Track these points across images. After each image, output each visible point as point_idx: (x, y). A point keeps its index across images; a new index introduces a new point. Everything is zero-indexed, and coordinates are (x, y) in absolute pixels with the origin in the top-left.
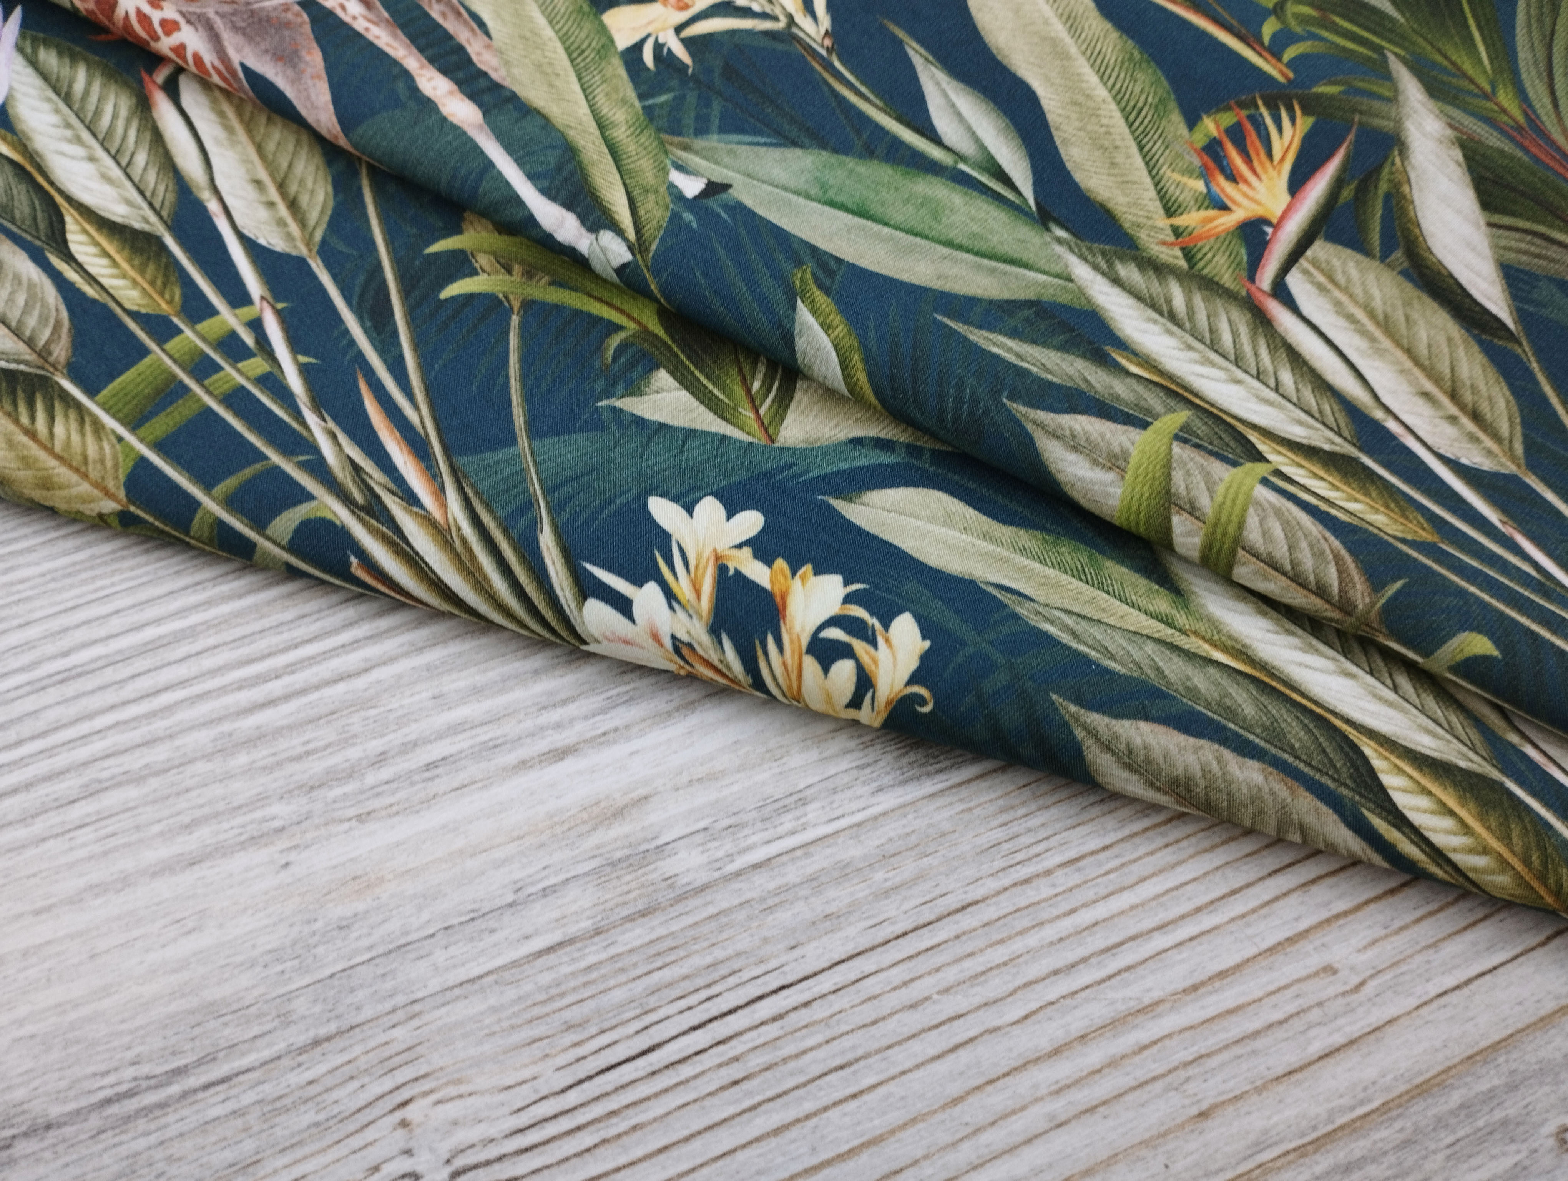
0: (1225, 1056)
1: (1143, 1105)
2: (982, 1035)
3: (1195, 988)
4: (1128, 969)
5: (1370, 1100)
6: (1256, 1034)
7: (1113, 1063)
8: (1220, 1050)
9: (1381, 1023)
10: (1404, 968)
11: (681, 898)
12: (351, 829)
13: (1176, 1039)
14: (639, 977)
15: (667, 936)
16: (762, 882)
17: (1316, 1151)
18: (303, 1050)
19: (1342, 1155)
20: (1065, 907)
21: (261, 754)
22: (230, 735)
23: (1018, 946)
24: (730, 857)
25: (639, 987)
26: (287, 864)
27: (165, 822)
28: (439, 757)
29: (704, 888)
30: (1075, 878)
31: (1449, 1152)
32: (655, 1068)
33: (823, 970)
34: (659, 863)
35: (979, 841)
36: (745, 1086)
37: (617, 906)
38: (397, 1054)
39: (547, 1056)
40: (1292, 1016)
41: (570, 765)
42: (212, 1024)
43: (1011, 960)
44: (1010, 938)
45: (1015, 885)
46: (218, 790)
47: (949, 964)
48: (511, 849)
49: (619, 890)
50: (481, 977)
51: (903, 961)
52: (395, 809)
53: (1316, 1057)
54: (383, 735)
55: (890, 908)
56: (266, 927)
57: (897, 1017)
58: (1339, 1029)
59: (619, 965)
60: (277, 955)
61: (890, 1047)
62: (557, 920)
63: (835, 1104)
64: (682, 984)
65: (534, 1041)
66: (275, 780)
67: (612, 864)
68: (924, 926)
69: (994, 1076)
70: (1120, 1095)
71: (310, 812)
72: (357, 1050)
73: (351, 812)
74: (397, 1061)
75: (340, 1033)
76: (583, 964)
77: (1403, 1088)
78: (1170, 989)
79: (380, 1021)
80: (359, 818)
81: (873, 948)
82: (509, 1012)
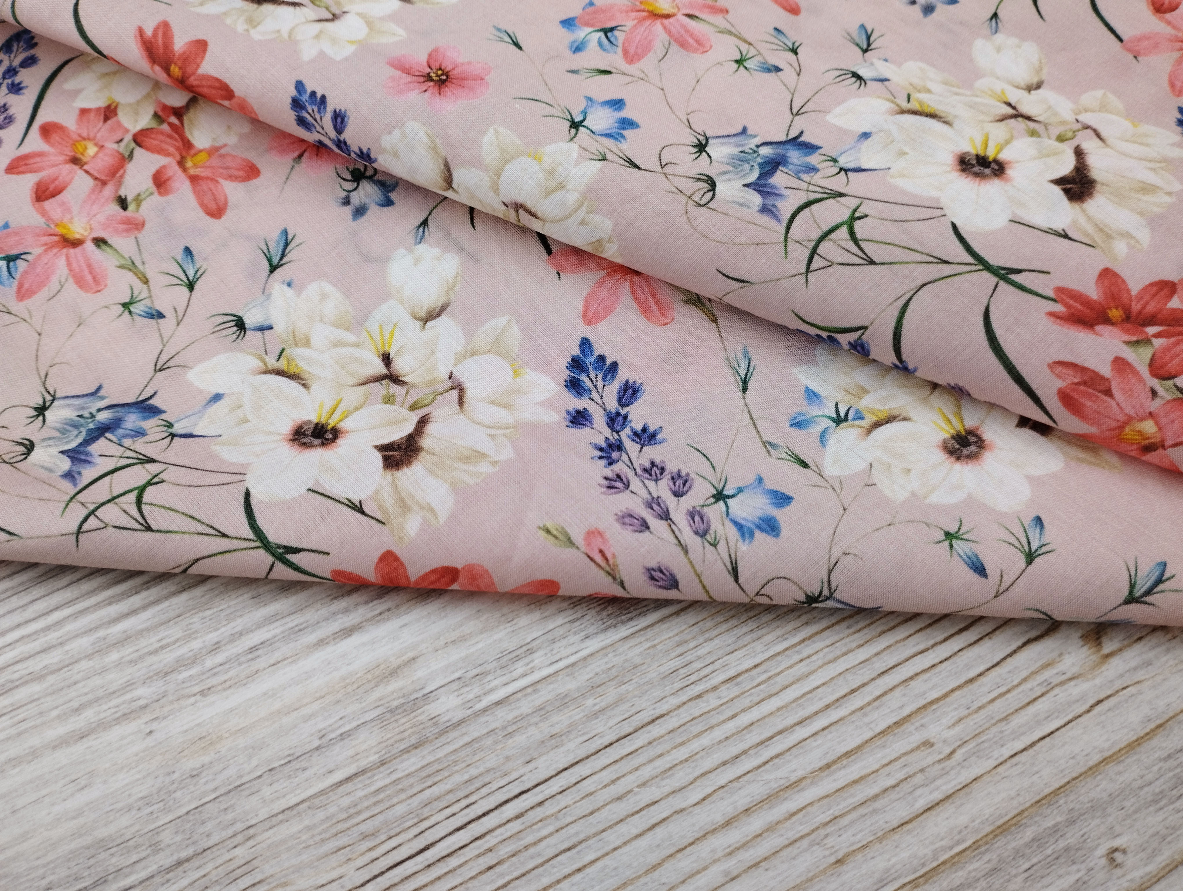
0: (854, 815)
1: (794, 858)
2: (671, 815)
3: (828, 766)
4: (777, 756)
5: (964, 841)
6: (876, 797)
7: (770, 829)
8: (849, 812)
9: (970, 781)
10: (983, 738)
11: (444, 732)
12: (196, 702)
13: (816, 806)
14: (415, 794)
15: (434, 761)
16: (503, 715)
17: (926, 882)
18: (169, 870)
19: (945, 884)
20: (729, 713)
21: (128, 651)
22: (105, 639)
23: (695, 745)
24: (478, 698)
25: (416, 802)
26: (151, 732)
27: (60, 708)
28: (259, 642)
29: (460, 723)
30: (735, 691)
31: (1026, 875)
32: (431, 862)
33: (552, 777)
34: (426, 707)
35: (662, 669)
36: (497, 869)
37: (396, 742)
38: (239, 868)
39: (349, 859)
40: (901, 781)
41: (356, 639)
42: (103, 856)
43: (691, 757)
44: (689, 740)
45: (690, 700)
46: (97, 681)
47: (644, 764)
48: (315, 706)
49: (397, 730)
50: (298, 804)
51: (610, 765)
52: (228, 684)
53: (921, 811)
54: (216, 630)
55: (599, 726)
56: (138, 780)
57: (608, 807)
58: (937, 789)
59: (400, 786)
60: (147, 800)
61: (603, 831)
62: (352, 757)
63: (565, 878)
64: (447, 797)
65: (340, 849)
66: (139, 670)
67: (391, 711)
68: (625, 737)
69: (682, 846)
70: (777, 852)
71: (166, 691)
72: (210, 867)
73: (196, 689)
74: (239, 872)
75: (196, 855)
76: (373, 789)
77: (989, 829)
78: (809, 769)
79: (225, 844)
80: (202, 693)
81: (587, 757)
82: (319, 829)
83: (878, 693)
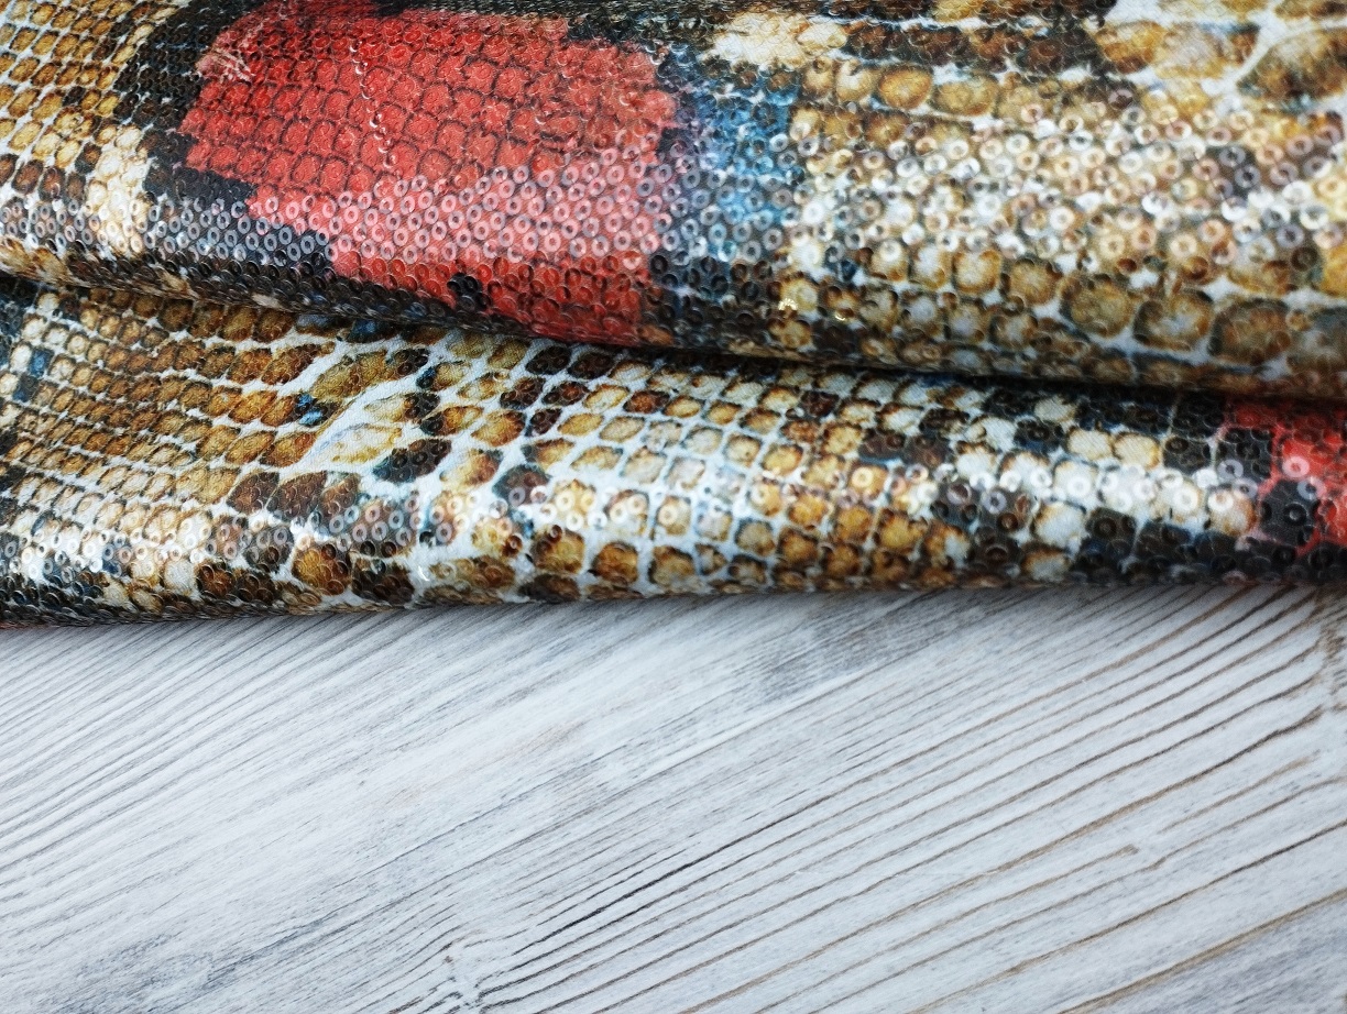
0: (1035, 922)
1: (964, 960)
2: (833, 903)
3: (1009, 865)
4: (951, 850)
5: (1165, 961)
6: (1063, 904)
7: (939, 927)
8: (1030, 917)
9: (1178, 896)
10: (1201, 847)
11: (611, 800)
12: (397, 756)
13: (993, 907)
14: (588, 858)
15: (604, 827)
16: (667, 786)
17: (1113, 1002)
18: (385, 909)
19: (1136, 1007)
20: (898, 799)
21: (339, 706)
22: (320, 693)
23: (861, 832)
24: (643, 767)
25: (587, 866)
26: (362, 782)
27: (291, 756)
28: (445, 701)
29: (626, 792)
31: (1237, 1007)
32: (602, 924)
33: (714, 853)
34: (595, 773)
35: (828, 747)
36: (663, 938)
37: (570, 805)
38: (440, 912)
39: (531, 914)
40: (1095, 889)
41: (529, 701)
42: (332, 892)
43: (855, 843)
44: (854, 826)
45: (859, 781)
46: (317, 732)
47: (806, 848)
48: (496, 767)
49: (570, 794)
50: (485, 859)
51: (772, 845)
52: (422, 740)
53: (1116, 924)
54: (409, 687)
55: (761, 804)
56: (355, 826)
57: (769, 888)
58: (1138, 901)
59: (574, 849)
60: (363, 845)
61: (766, 911)
62: (531, 817)
63: (727, 954)
64: (615, 864)
65: (522, 904)
66: (349, 724)
67: (564, 775)
68: (787, 817)
69: (844, 935)
70: (945, 952)
71: (372, 745)
73: (396, 744)
74: (440, 917)
75: (405, 897)
76: (549, 849)
77: (1197, 952)
78: (988, 866)
79: (428, 890)
80: (401, 748)
81: (750, 835)
82: (504, 884)
83: (1074, 787)
